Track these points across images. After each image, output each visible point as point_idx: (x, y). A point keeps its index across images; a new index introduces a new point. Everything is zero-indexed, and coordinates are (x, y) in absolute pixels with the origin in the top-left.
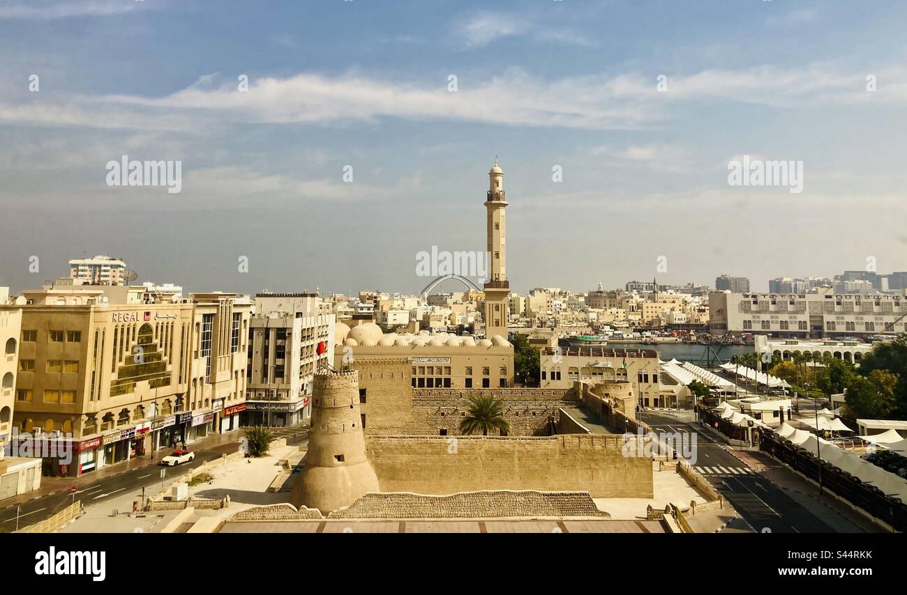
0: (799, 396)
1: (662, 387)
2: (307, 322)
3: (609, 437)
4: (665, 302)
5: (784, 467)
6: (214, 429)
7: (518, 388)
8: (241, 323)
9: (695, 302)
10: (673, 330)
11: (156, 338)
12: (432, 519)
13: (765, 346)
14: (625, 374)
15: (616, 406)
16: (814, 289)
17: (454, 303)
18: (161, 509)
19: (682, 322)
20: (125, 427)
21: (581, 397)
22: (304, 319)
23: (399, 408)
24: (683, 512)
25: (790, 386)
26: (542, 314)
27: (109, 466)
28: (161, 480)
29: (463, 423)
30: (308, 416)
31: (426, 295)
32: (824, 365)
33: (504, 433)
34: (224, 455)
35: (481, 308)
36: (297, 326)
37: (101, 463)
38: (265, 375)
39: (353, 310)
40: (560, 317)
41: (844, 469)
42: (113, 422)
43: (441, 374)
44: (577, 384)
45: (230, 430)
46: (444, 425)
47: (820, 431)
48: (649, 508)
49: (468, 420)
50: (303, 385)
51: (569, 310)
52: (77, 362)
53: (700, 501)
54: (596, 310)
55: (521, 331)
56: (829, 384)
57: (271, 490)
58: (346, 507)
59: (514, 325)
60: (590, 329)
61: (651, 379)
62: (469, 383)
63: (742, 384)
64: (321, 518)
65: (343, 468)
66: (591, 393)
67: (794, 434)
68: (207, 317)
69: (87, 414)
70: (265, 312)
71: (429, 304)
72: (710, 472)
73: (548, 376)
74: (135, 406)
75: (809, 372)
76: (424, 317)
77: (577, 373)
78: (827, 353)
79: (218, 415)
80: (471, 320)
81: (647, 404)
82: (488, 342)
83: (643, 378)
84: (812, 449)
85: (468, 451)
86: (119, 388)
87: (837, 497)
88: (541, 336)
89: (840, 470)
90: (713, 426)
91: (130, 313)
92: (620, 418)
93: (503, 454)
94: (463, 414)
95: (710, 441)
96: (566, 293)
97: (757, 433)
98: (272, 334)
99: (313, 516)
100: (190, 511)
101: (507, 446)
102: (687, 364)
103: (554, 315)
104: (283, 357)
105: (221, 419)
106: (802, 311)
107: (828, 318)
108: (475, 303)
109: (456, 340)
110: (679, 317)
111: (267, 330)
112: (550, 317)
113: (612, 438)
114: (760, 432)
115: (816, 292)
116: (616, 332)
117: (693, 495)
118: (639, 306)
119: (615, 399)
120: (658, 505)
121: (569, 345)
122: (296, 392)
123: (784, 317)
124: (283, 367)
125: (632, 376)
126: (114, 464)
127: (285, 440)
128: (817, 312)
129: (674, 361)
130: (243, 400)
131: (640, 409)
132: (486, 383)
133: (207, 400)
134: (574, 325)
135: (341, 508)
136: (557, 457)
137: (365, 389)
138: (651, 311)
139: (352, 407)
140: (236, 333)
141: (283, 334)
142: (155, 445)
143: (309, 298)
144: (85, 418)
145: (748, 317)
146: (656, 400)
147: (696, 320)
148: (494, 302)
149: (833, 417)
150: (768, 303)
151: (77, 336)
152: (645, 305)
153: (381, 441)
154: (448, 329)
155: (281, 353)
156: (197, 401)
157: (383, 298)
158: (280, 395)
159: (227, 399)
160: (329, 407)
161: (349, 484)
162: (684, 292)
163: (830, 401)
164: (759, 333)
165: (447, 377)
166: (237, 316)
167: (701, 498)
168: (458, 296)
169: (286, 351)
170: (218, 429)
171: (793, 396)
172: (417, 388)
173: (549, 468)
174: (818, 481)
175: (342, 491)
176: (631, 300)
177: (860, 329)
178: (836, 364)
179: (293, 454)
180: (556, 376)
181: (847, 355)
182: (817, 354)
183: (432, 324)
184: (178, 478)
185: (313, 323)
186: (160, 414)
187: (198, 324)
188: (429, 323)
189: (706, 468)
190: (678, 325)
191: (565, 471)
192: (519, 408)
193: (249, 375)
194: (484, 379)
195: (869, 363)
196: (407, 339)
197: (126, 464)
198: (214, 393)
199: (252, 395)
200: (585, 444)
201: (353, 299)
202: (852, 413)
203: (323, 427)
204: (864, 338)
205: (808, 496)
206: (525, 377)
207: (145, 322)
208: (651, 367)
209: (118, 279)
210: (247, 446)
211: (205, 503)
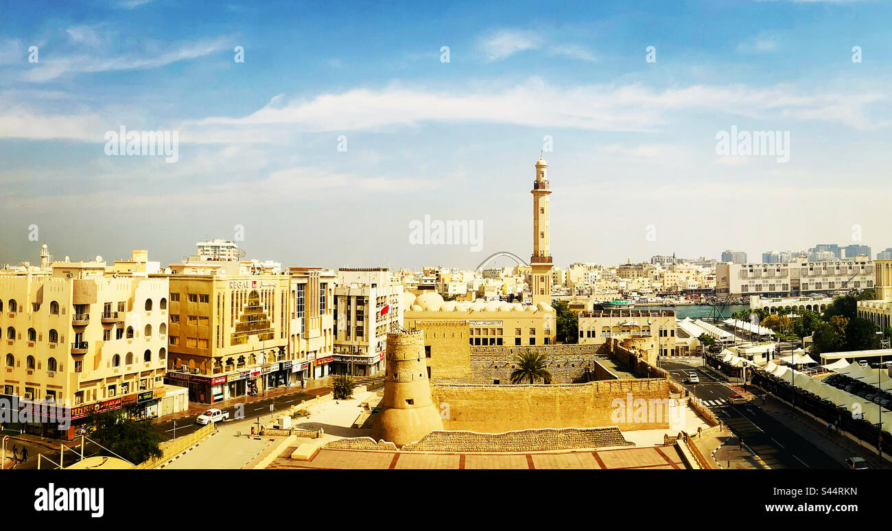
0: (781, 341)
1: (677, 341)
2: (379, 292)
3: (634, 382)
4: (681, 272)
5: (769, 395)
6: (309, 376)
7: (559, 345)
8: (327, 291)
9: (706, 271)
10: (687, 294)
11: (262, 302)
12: (488, 453)
13: (756, 303)
14: (649, 331)
15: (641, 356)
16: (794, 259)
17: (505, 276)
18: (272, 435)
19: (696, 288)
20: (242, 369)
21: (612, 350)
22: (378, 289)
23: (459, 362)
24: (691, 437)
25: (774, 333)
26: (580, 284)
27: (233, 398)
28: (270, 412)
29: (513, 375)
30: (383, 367)
31: (481, 269)
32: (799, 316)
33: (547, 382)
34: (318, 396)
35: (529, 280)
36: (372, 295)
37: (227, 395)
38: (348, 333)
39: (418, 282)
40: (595, 287)
41: (810, 391)
42: (234, 365)
43: (495, 334)
44: (609, 340)
45: (321, 377)
46: (498, 376)
47: (795, 365)
48: (666, 436)
49: (518, 372)
50: (379, 343)
51: (603, 280)
52: (207, 318)
53: (705, 427)
54: (626, 280)
55: (562, 298)
56: (802, 330)
57: (355, 426)
58: (416, 442)
59: (556, 294)
60: (620, 295)
61: (669, 333)
62: (518, 341)
63: (740, 335)
64: (396, 450)
65: (413, 410)
66: (621, 347)
67: (776, 369)
68: (301, 286)
69: (215, 358)
70: (347, 283)
71: (484, 277)
72: (714, 404)
73: (585, 334)
74: (249, 354)
75: (788, 322)
76: (480, 288)
77: (609, 331)
78: (802, 307)
79: (312, 364)
80: (520, 290)
81: (666, 354)
82: (534, 308)
83: (663, 333)
84: (788, 379)
85: (517, 397)
86: (236, 340)
87: (804, 412)
88: (579, 302)
89: (807, 392)
90: (717, 368)
91: (242, 282)
92: (644, 365)
93: (547, 399)
94: (513, 367)
95: (715, 381)
96: (600, 267)
97: (750, 371)
98: (353, 301)
99: (389, 448)
100: (293, 438)
101: (550, 392)
102: (698, 321)
103: (590, 285)
104: (363, 320)
105: (314, 368)
106: (785, 277)
107: (803, 280)
108: (523, 276)
109: (506, 306)
110: (692, 284)
111: (349, 297)
112: (587, 286)
113: (637, 382)
114: (752, 370)
115: (795, 262)
116: (642, 297)
118: (661, 276)
119: (640, 351)
120: (673, 433)
121: (602, 309)
122: (373, 348)
123: (772, 281)
124: (362, 328)
125: (654, 332)
126: (236, 398)
127: (365, 387)
128: (796, 276)
129: (688, 319)
130: (331, 353)
131: (661, 358)
132: (532, 341)
133: (303, 352)
134: (607, 292)
135: (413, 443)
136: (592, 400)
137: (430, 346)
138: (671, 279)
139: (419, 360)
140: (323, 299)
141: (361, 301)
142: (265, 385)
143: (382, 272)
144: (214, 361)
145: (746, 282)
146: (672, 351)
147: (706, 286)
148: (540, 275)
149: (804, 353)
150: (761, 270)
151: (206, 298)
152: (666, 275)
153: (444, 388)
154: (501, 297)
155: (360, 316)
156: (295, 353)
157: (444, 273)
158: (361, 350)
159: (318, 351)
160: (400, 359)
161: (418, 423)
162: (697, 264)
163: (802, 342)
164: (753, 294)
165: (500, 336)
166: (324, 285)
167: (706, 425)
168: (509, 270)
169: (365, 314)
170: (312, 375)
171: (777, 341)
172: (474, 346)
173: (586, 410)
174: (791, 403)
175: (412, 429)
176: (655, 271)
177: (825, 287)
178: (808, 315)
179: (372, 398)
180: (592, 334)
181: (816, 307)
182: (795, 307)
183: (486, 294)
184: (283, 412)
185: (385, 293)
186: (267, 362)
187: (293, 291)
188: (483, 293)
189: (710, 401)
190: (692, 290)
191: (599, 411)
192: (561, 360)
193: (335, 333)
194: (531, 339)
195: (830, 312)
196: (465, 306)
197: (244, 397)
198: (308, 348)
199: (338, 349)
200: (615, 388)
201: (418, 273)
202: (817, 349)
203: (396, 375)
204: (828, 294)
205: (785, 414)
206: (566, 336)
207: (253, 289)
208: (670, 323)
209: (232, 257)
210: (335, 390)
211: (304, 433)
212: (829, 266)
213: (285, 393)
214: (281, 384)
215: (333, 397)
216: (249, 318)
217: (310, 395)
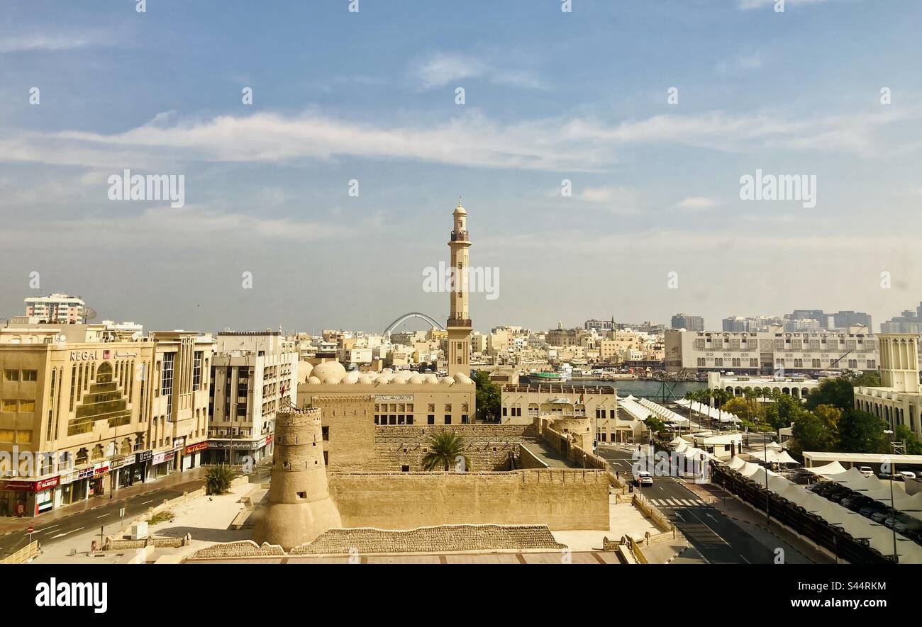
0: (750, 430)
1: (619, 423)
2: (269, 361)
3: (567, 472)
4: (622, 340)
5: (734, 498)
6: (175, 467)
7: (479, 424)
8: (202, 361)
9: (651, 339)
10: (630, 367)
11: (116, 376)
12: (394, 554)
13: (716, 381)
14: (584, 410)
15: (574, 441)
16: (765, 328)
17: (417, 342)
18: (121, 548)
19: (640, 359)
20: (83, 466)
21: (541, 432)
22: (267, 357)
23: (361, 445)
24: (637, 543)
25: (741, 421)
26: (503, 351)
27: (67, 505)
28: (120, 518)
29: (425, 459)
30: (270, 453)
31: (389, 333)
32: (773, 401)
34: (185, 493)
35: (444, 346)
36: (259, 365)
37: (59, 502)
38: (227, 413)
39: (316, 348)
40: (521, 354)
41: (790, 499)
43: (404, 411)
44: (537, 420)
45: (191, 468)
46: (406, 461)
47: (769, 464)
48: (606, 540)
49: (431, 456)
50: (265, 424)
51: (529, 347)
52: (33, 401)
53: (654, 532)
54: (556, 348)
55: (483, 369)
56: (778, 419)
57: (232, 527)
58: (308, 543)
59: (476, 363)
60: (550, 366)
61: (608, 414)
62: (431, 419)
63: (696, 420)
64: (282, 554)
65: (306, 504)
66: (551, 429)
67: (743, 467)
68: (168, 356)
70: (227, 350)
71: (393, 342)
72: (664, 504)
73: (509, 412)
74: (93, 445)
75: (759, 408)
76: (387, 355)
77: (537, 409)
78: (776, 389)
79: (179, 453)
80: (434, 358)
81: (604, 439)
82: (450, 380)
83: (600, 414)
84: (760, 481)
85: (430, 486)
86: (77, 427)
87: (783, 527)
88: (503, 373)
89: (787, 500)
91: (88, 351)
92: (578, 453)
93: (464, 489)
94: (425, 450)
96: (527, 331)
98: (234, 373)
99: (275, 552)
100: (151, 548)
101: (468, 481)
102: (643, 400)
103: (515, 353)
104: (246, 396)
105: (182, 457)
106: (753, 349)
107: (778, 355)
108: (438, 342)
109: (418, 378)
110: (636, 355)
111: (230, 368)
112: (512, 354)
113: (570, 472)
114: (712, 465)
115: (766, 331)
116: (575, 369)
117: (647, 526)
118: (598, 344)
119: (574, 434)
120: (614, 536)
121: (529, 382)
122: (259, 429)
123: (737, 355)
124: (245, 405)
125: (590, 413)
126: (72, 504)
127: (247, 478)
128: (768, 349)
129: (631, 397)
130: (205, 438)
131: (599, 443)
132: (448, 419)
133: (168, 438)
134: (535, 362)
135: (304, 544)
136: (517, 491)
137: (328, 427)
138: (609, 348)
139: (314, 444)
140: (197, 372)
141: (245, 372)
142: (115, 484)
143: (271, 337)
145: (702, 354)
146: (613, 435)
147: (652, 358)
148: (457, 341)
149: (780, 449)
150: (721, 340)
151: (33, 375)
152: (603, 343)
153: (344, 477)
154: (411, 366)
155: (243, 390)
156: (158, 439)
157: (347, 336)
158: (242, 433)
159: (188, 437)
160: (292, 444)
161: (312, 520)
162: (641, 330)
163: (778, 434)
164: (712, 370)
165: (410, 413)
166: (199, 354)
167: (655, 529)
168: (421, 334)
169: (249, 389)
170: (179, 467)
171: (744, 430)
172: (380, 425)
173: (509, 502)
174: (765, 511)
175: (304, 527)
176: (590, 338)
177: (807, 365)
178: (784, 400)
179: (256, 491)
180: (517, 412)
181: (795, 390)
182: (767, 390)
183: (395, 362)
184: (136, 517)
185: (275, 361)
186: (119, 453)
187: (159, 362)
188: (392, 361)
189: (661, 501)
190: (635, 362)
191: (525, 505)
192: (480, 443)
193: (211, 413)
194: (446, 416)
195: (815, 398)
196: (370, 377)
197: (84, 503)
198: (175, 431)
199: (214, 433)
200: (544, 478)
201: (316, 338)
202: (798, 446)
203: (286, 464)
204: (812, 374)
205: (757, 525)
206: (487, 413)
207: (104, 361)
208: (609, 402)
209: (76, 318)
210: (209, 484)
211: (165, 542)
212: (813, 338)
213: (141, 491)
214: (137, 480)
215: (205, 493)
216: (97, 398)
217: (175, 492)
